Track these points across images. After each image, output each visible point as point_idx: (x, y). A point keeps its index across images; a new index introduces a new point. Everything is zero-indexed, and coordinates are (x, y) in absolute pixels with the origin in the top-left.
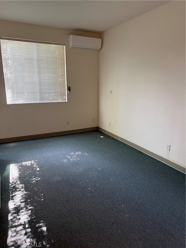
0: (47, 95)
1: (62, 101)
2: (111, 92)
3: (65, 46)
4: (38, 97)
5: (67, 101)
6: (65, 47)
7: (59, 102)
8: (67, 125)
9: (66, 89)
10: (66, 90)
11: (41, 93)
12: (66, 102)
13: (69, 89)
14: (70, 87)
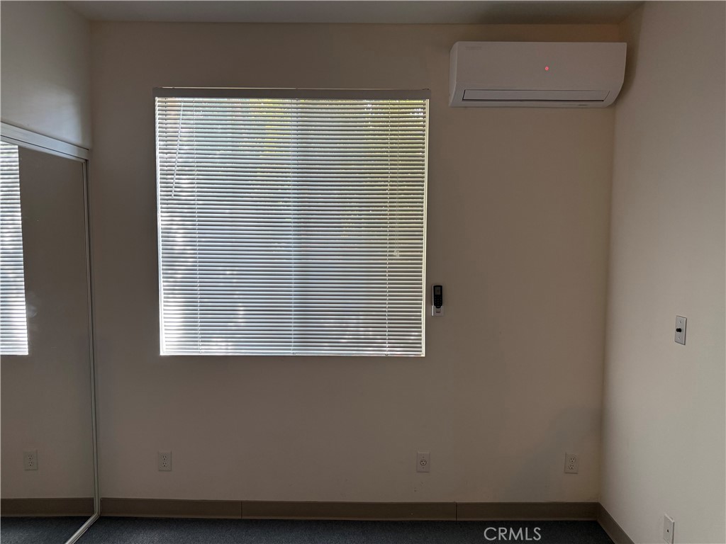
0: (331, 322)
1: (398, 352)
2: (679, 330)
3: (427, 102)
4: (293, 329)
5: (424, 356)
6: (427, 107)
7: (387, 358)
8: (418, 472)
9: (424, 298)
10: (424, 302)
11: (305, 311)
12: (419, 359)
13: (437, 297)
14: (441, 287)
